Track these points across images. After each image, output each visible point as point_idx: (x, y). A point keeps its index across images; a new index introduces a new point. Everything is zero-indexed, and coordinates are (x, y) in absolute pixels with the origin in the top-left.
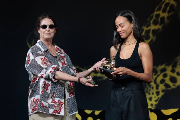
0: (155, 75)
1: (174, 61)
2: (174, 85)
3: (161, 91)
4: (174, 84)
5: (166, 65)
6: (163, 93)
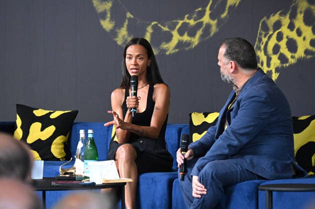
0: (265, 36)
1: (293, 4)
2: (292, 57)
3: (274, 71)
4: (293, 54)
5: (280, 15)
6: (278, 75)
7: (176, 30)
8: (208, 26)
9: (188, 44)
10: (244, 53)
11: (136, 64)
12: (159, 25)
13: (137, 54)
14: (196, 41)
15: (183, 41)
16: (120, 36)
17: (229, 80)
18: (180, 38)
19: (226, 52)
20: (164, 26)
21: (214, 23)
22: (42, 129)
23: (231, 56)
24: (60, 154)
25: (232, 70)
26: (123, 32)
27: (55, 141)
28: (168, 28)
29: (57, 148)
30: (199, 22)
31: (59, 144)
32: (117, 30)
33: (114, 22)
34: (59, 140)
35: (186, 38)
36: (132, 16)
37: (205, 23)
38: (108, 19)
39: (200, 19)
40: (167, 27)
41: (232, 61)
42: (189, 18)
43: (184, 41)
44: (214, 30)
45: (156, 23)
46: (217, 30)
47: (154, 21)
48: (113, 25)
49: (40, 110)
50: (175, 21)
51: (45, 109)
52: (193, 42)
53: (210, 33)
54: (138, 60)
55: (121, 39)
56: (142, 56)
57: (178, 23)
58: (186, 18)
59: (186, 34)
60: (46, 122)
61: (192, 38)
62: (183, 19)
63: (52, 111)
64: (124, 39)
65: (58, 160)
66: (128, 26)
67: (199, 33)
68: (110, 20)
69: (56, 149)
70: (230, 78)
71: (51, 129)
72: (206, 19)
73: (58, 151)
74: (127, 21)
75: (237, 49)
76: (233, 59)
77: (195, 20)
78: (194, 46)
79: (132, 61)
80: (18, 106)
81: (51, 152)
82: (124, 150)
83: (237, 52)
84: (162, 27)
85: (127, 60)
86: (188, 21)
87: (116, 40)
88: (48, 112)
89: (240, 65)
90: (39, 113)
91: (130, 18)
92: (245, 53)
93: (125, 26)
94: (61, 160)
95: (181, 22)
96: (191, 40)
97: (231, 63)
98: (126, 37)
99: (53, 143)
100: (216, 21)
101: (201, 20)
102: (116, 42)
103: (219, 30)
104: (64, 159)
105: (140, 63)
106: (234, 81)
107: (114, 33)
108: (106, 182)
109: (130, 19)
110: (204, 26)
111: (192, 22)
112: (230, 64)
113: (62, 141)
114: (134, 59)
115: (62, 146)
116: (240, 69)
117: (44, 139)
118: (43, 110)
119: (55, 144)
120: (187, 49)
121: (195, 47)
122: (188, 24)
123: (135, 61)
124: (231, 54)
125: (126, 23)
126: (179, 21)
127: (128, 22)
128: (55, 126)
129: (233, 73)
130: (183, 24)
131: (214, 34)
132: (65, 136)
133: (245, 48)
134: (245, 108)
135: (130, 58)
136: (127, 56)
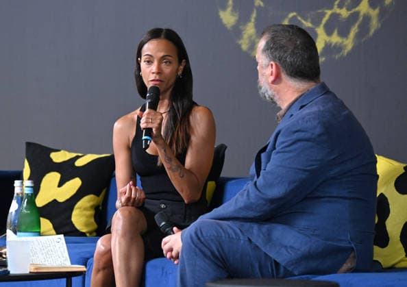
7: (322, 26)
8: (367, 19)
9: (338, 48)
10: (293, 51)
11: (159, 72)
12: (299, 18)
13: (161, 54)
14: (349, 43)
15: (331, 44)
16: (245, 36)
17: (269, 97)
18: (328, 39)
19: (265, 46)
20: (306, 19)
21: (374, 13)
22: (60, 185)
23: (272, 53)
24: (87, 225)
25: (272, 78)
26: (250, 29)
27: (79, 204)
28: (312, 23)
29: (82, 216)
30: (354, 13)
31: (85, 209)
32: (241, 27)
33: (237, 14)
34: (86, 202)
35: (335, 39)
36: (262, 4)
37: (362, 14)
38: (229, 9)
39: (355, 7)
40: (309, 20)
41: (272, 63)
42: (340, 6)
43: (333, 44)
44: (375, 24)
45: (295, 14)
46: (380, 25)
47: (292, 12)
48: (237, 18)
49: (62, 151)
50: (320, 11)
51: (70, 151)
52: (345, 46)
53: (368, 30)
54: (163, 65)
55: (247, 41)
56: (170, 58)
57: (325, 13)
58: (336, 7)
59: (336, 33)
60: (67, 171)
61: (344, 40)
62: (331, 8)
63: (80, 155)
64: (250, 40)
65: (83, 234)
66: (257, 19)
67: (354, 31)
68: (232, 11)
69: (80, 217)
70: (270, 93)
71: (75, 184)
72: (364, 7)
73: (83, 220)
74: (255, 11)
75: (283, 42)
76: (274, 59)
77: (348, 9)
78: (346, 51)
79: (154, 68)
80: (29, 144)
81: (72, 222)
82: (121, 217)
83: (282, 47)
84: (303, 22)
85: (143, 65)
86: (338, 11)
87: (240, 42)
88: (74, 155)
89: (286, 71)
90: (58, 157)
91: (260, 6)
92: (296, 51)
93: (253, 20)
94: (88, 235)
95: (329, 12)
96: (343, 42)
97: (272, 65)
98: (254, 37)
99: (77, 206)
100: (377, 11)
101: (357, 9)
102: (239, 46)
103: (382, 25)
104: (95, 234)
105: (167, 70)
106: (276, 99)
107: (237, 31)
108: (36, 271)
109: (259, 8)
110: (361, 19)
111: (344, 13)
112: (270, 66)
113: (91, 203)
114: (156, 63)
115: (92, 212)
116: (284, 76)
117: (61, 199)
118: (67, 153)
119: (80, 208)
120: (337, 57)
121: (347, 55)
122: (339, 15)
123: (159, 67)
124: (272, 50)
125: (254, 15)
126: (326, 11)
127: (257, 13)
128: (81, 179)
129: (274, 82)
130: (332, 15)
131: (375, 31)
132: (98, 195)
133: (298, 42)
134: (283, 150)
135: (148, 62)
136: (143, 58)
